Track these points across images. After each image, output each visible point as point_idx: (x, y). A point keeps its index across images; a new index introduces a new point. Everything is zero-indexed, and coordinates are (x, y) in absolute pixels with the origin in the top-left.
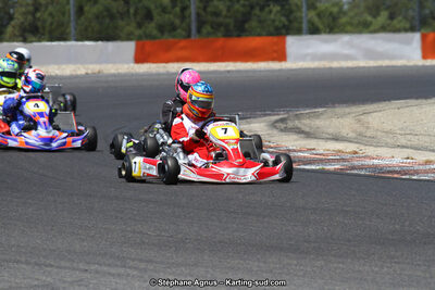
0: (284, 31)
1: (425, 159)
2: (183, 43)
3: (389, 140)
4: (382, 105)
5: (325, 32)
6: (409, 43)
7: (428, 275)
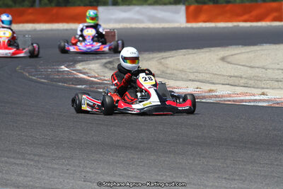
0: (95, 4)
1: (209, 89)
2: (30, 10)
3: (183, 76)
4: (173, 53)
5: (123, 5)
6: (177, 12)
7: (225, 166)
